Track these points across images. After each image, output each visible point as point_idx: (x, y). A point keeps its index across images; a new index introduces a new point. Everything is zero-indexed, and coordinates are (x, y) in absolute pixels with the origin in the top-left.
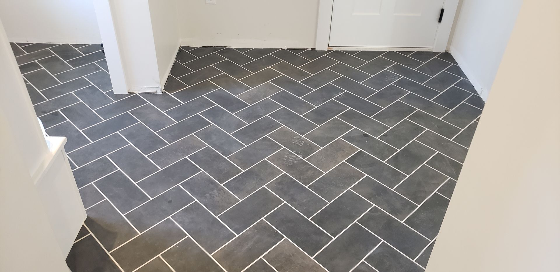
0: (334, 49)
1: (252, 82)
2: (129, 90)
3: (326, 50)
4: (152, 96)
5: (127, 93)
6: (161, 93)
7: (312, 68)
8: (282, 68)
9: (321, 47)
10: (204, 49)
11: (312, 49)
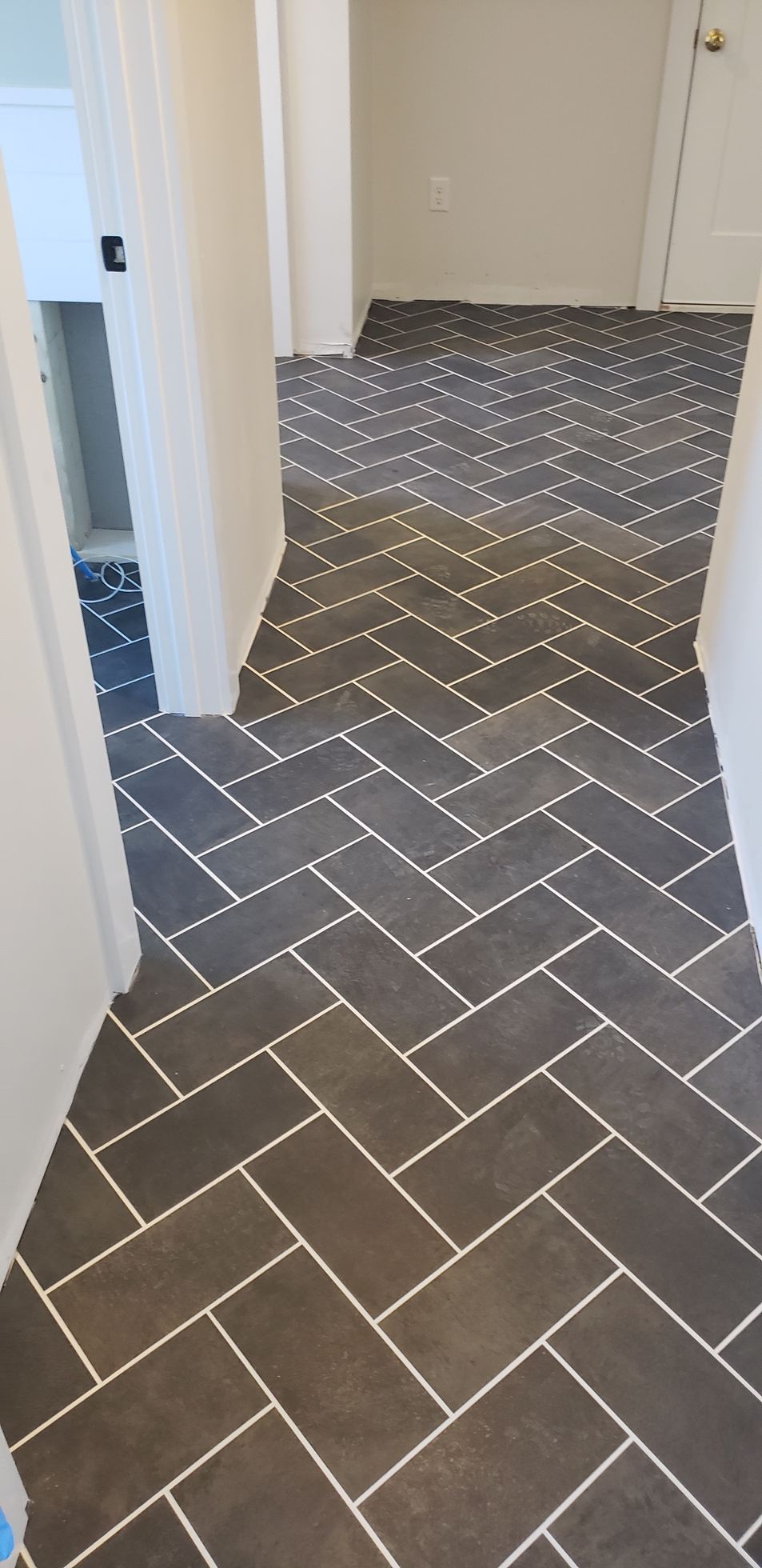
0: (673, 309)
1: (514, 347)
2: (295, 350)
3: (657, 310)
4: (337, 359)
5: (291, 356)
6: (351, 358)
7: (627, 333)
8: (569, 331)
9: (647, 303)
10: (418, 304)
11: (629, 307)
